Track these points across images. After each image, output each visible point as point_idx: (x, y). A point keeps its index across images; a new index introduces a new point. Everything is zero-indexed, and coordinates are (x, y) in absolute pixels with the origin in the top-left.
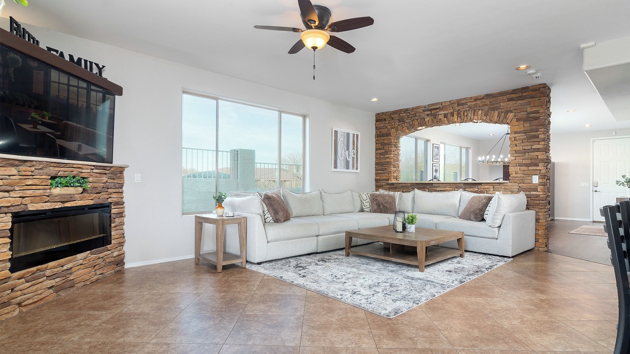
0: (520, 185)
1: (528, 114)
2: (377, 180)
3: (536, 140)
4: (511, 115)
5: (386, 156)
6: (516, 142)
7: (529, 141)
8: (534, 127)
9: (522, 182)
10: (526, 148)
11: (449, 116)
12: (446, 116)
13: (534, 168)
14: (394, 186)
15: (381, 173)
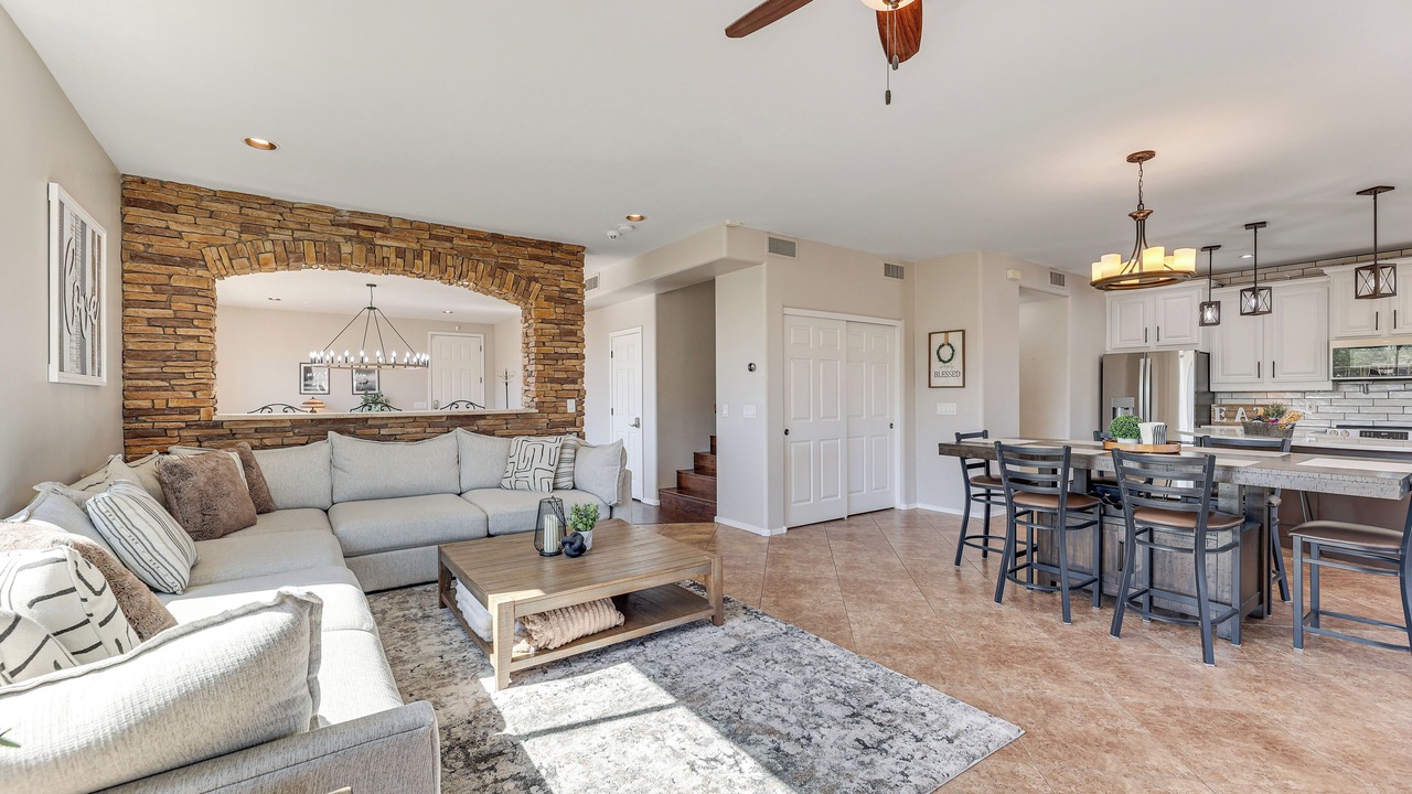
0: (551, 416)
1: (562, 291)
2: (129, 414)
3: (574, 339)
4: (536, 287)
5: (181, 331)
6: (543, 339)
7: (564, 338)
8: (570, 317)
9: (553, 410)
10: (559, 350)
11: (409, 256)
12: (400, 253)
13: (571, 386)
14: (220, 431)
15: (158, 388)
